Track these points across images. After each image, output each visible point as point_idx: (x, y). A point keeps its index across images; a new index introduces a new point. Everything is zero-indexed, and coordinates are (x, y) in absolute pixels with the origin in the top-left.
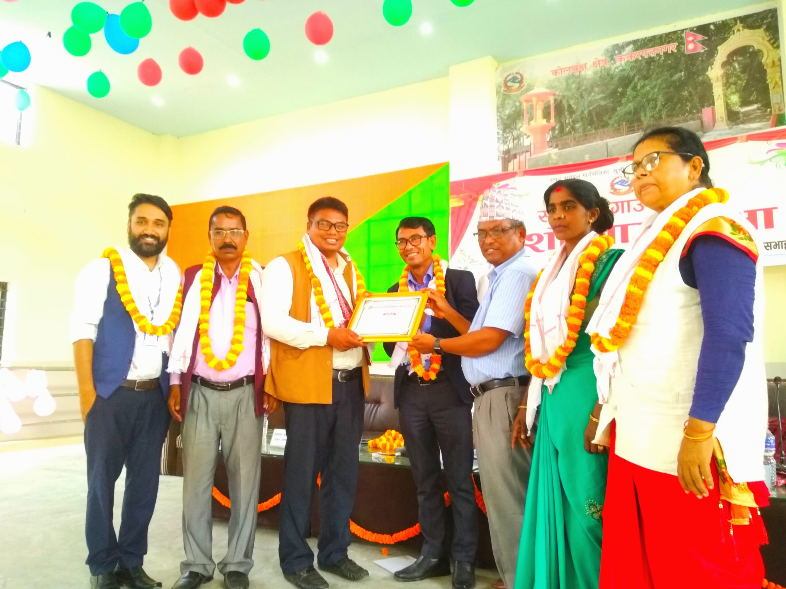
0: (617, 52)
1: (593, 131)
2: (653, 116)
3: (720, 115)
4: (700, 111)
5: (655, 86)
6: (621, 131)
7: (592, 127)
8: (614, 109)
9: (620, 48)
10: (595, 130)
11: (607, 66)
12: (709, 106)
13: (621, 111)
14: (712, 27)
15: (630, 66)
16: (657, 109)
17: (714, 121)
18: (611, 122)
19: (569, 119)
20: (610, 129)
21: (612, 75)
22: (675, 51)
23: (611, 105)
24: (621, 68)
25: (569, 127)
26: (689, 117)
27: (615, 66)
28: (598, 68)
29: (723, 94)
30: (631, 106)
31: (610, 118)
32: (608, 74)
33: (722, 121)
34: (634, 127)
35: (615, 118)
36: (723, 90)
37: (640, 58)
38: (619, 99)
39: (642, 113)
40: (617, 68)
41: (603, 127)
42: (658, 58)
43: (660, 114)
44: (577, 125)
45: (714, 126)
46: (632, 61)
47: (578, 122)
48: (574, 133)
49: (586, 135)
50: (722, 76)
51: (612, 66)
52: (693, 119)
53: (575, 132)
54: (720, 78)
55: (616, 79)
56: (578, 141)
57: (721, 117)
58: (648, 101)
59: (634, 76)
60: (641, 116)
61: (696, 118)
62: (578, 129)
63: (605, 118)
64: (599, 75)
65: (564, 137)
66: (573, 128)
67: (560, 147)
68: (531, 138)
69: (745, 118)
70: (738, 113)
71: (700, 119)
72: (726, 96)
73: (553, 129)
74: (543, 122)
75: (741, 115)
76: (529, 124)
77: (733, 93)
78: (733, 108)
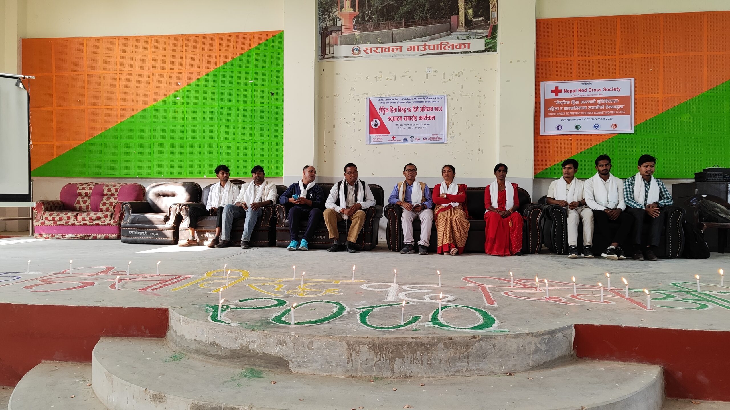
1: (384, 22)
2: (421, 17)
3: (461, 22)
4: (449, 18)
6: (402, 24)
7: (383, 19)
8: (398, 9)
10: (385, 22)
12: (455, 15)
13: (402, 10)
16: (425, 12)
17: (457, 26)
18: (395, 17)
19: (368, 10)
20: (395, 22)
23: (396, 5)
25: (368, 16)
26: (443, 20)
29: (464, 7)
30: (408, 7)
31: (395, 14)
33: (462, 26)
34: (410, 23)
35: (399, 14)
36: (464, 5)
39: (415, 14)
41: (390, 20)
43: (426, 16)
44: (374, 16)
45: (457, 28)
47: (374, 14)
48: (371, 22)
49: (379, 24)
52: (445, 22)
56: (374, 28)
57: (462, 23)
58: (420, 6)
60: (414, 16)
61: (447, 22)
62: (374, 19)
63: (392, 14)
65: (365, 24)
66: (370, 18)
67: (362, 30)
68: (342, 21)
69: (475, 26)
70: (472, 21)
71: (450, 23)
72: (466, 10)
73: (358, 16)
74: (351, 10)
75: (473, 23)
76: (341, 10)
77: (470, 8)
78: (469, 18)
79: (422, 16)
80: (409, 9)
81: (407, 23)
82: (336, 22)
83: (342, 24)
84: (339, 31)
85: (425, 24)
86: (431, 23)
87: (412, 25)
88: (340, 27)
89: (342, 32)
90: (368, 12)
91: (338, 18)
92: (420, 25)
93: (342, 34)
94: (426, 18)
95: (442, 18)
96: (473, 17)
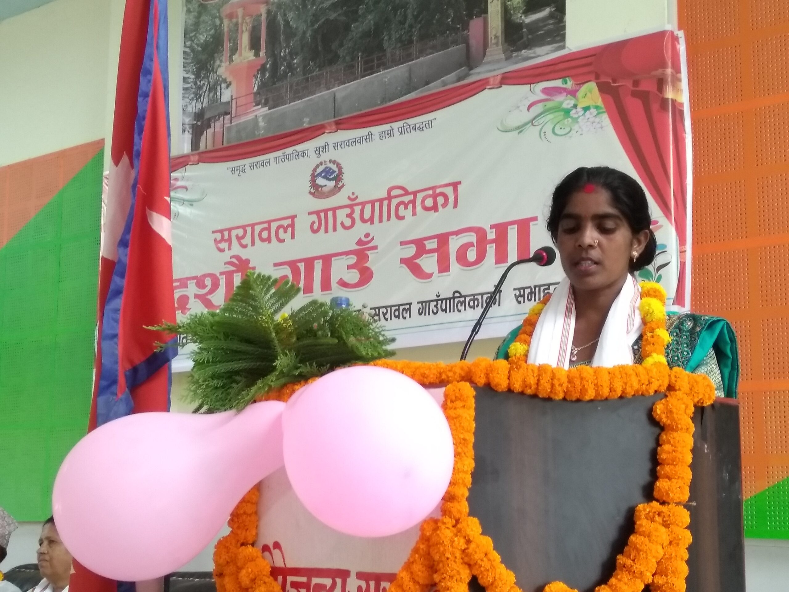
1: (316, 72)
2: (400, 40)
3: (494, 33)
4: (466, 27)
6: (356, 70)
7: (315, 64)
8: (347, 28)
10: (319, 70)
12: (479, 15)
13: (356, 30)
16: (406, 25)
17: (485, 45)
18: (342, 52)
19: (285, 48)
20: (339, 66)
23: (343, 18)
25: (285, 63)
26: (450, 38)
30: (370, 21)
31: (341, 45)
33: (498, 44)
34: (372, 61)
35: (348, 44)
39: (385, 33)
41: (331, 62)
43: (410, 34)
44: (295, 61)
45: (485, 55)
47: (297, 54)
48: (291, 76)
49: (307, 80)
52: (455, 42)
53: (293, 74)
56: (296, 92)
57: (496, 37)
58: (395, 9)
60: (383, 39)
61: (459, 40)
62: (297, 68)
63: (334, 46)
65: (277, 85)
66: (290, 67)
67: (271, 103)
68: (233, 87)
69: (530, 37)
70: (520, 26)
71: (466, 41)
73: (263, 69)
74: (250, 55)
75: (524, 30)
76: (231, 60)
78: (514, 18)
79: (401, 36)
80: (372, 22)
81: (366, 63)
82: (219, 94)
83: (232, 96)
84: (226, 113)
85: (408, 58)
86: (422, 52)
87: (379, 66)
88: (227, 103)
89: (231, 117)
90: (285, 52)
91: (225, 80)
92: (396, 62)
93: (231, 122)
94: (410, 42)
95: (448, 32)
96: (523, 13)
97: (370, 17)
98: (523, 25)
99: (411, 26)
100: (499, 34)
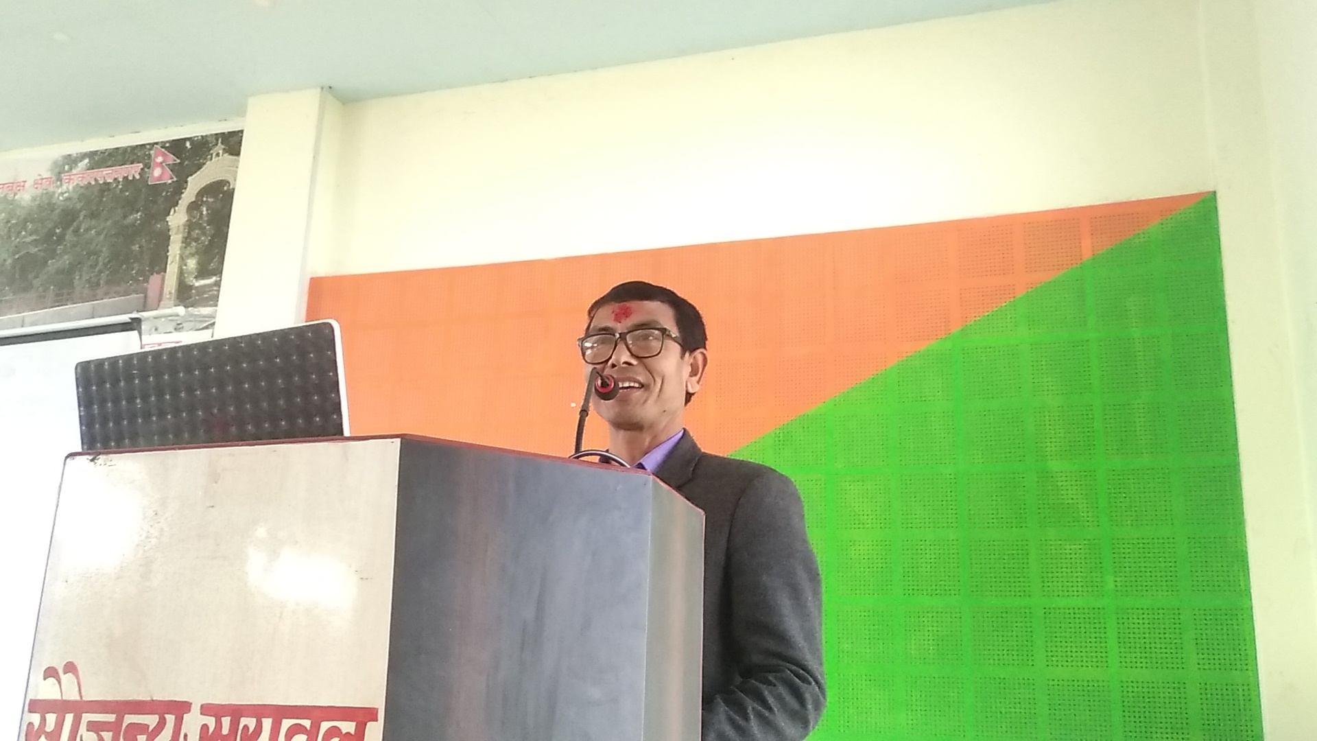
0: (67, 167)
1: (10, 296)
2: (89, 281)
3: (169, 289)
4: (146, 280)
5: (103, 229)
6: (46, 300)
7: (10, 289)
8: (45, 263)
9: (71, 161)
10: (14, 295)
11: (51, 189)
12: (158, 273)
14: (188, 144)
15: (79, 193)
16: (97, 270)
17: (160, 297)
18: (37, 282)
20: (32, 295)
21: (55, 204)
22: (138, 177)
23: (42, 254)
24: (66, 195)
26: (132, 287)
27: (60, 191)
28: (39, 191)
29: (179, 254)
30: (66, 260)
31: (36, 277)
32: (49, 204)
33: (170, 299)
35: (43, 277)
36: (181, 249)
37: (93, 183)
38: (54, 247)
39: (77, 273)
40: (62, 194)
41: (24, 290)
42: (114, 185)
43: (98, 277)
45: (159, 305)
46: (82, 185)
50: (184, 225)
51: (56, 190)
52: (136, 291)
54: (181, 228)
55: (57, 211)
57: (170, 293)
58: (89, 254)
59: (80, 211)
60: (74, 278)
61: (140, 289)
63: (30, 276)
64: (38, 202)
69: (197, 298)
70: (191, 287)
71: (145, 292)
72: (183, 259)
75: (193, 291)
77: (192, 255)
78: (187, 280)
79: (91, 278)
80: (67, 262)
81: (57, 295)
85: (92, 299)
86: (106, 294)
87: (68, 300)
92: (82, 300)
94: (98, 284)
95: (131, 282)
96: (196, 277)
97: (66, 257)
98: (193, 287)
99: (101, 272)
100: (173, 291)
